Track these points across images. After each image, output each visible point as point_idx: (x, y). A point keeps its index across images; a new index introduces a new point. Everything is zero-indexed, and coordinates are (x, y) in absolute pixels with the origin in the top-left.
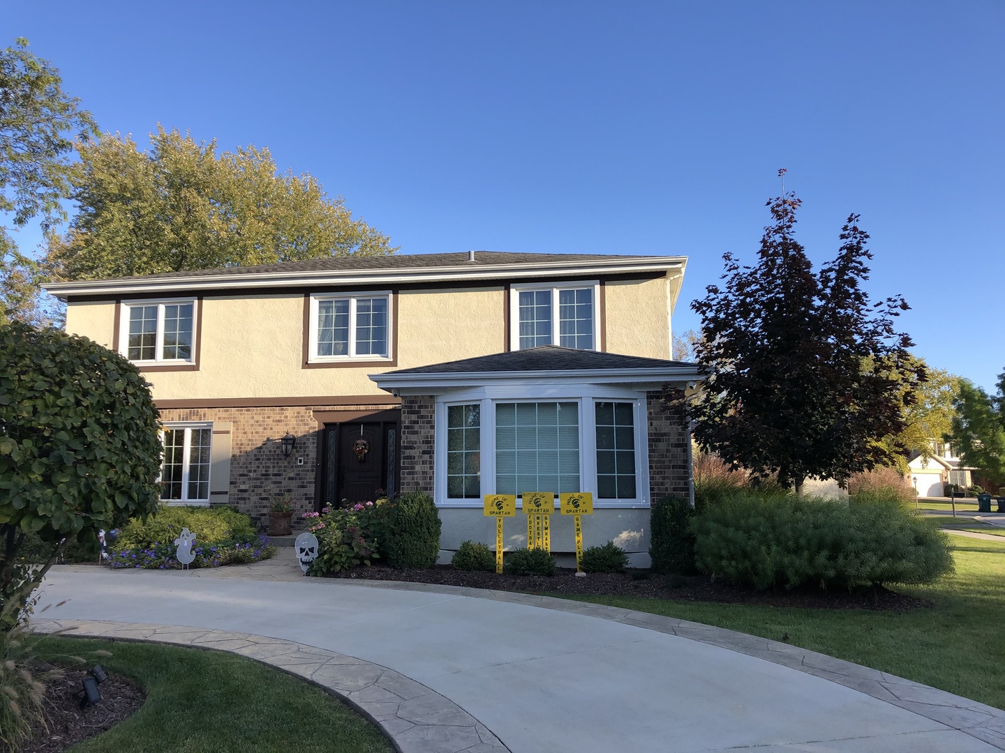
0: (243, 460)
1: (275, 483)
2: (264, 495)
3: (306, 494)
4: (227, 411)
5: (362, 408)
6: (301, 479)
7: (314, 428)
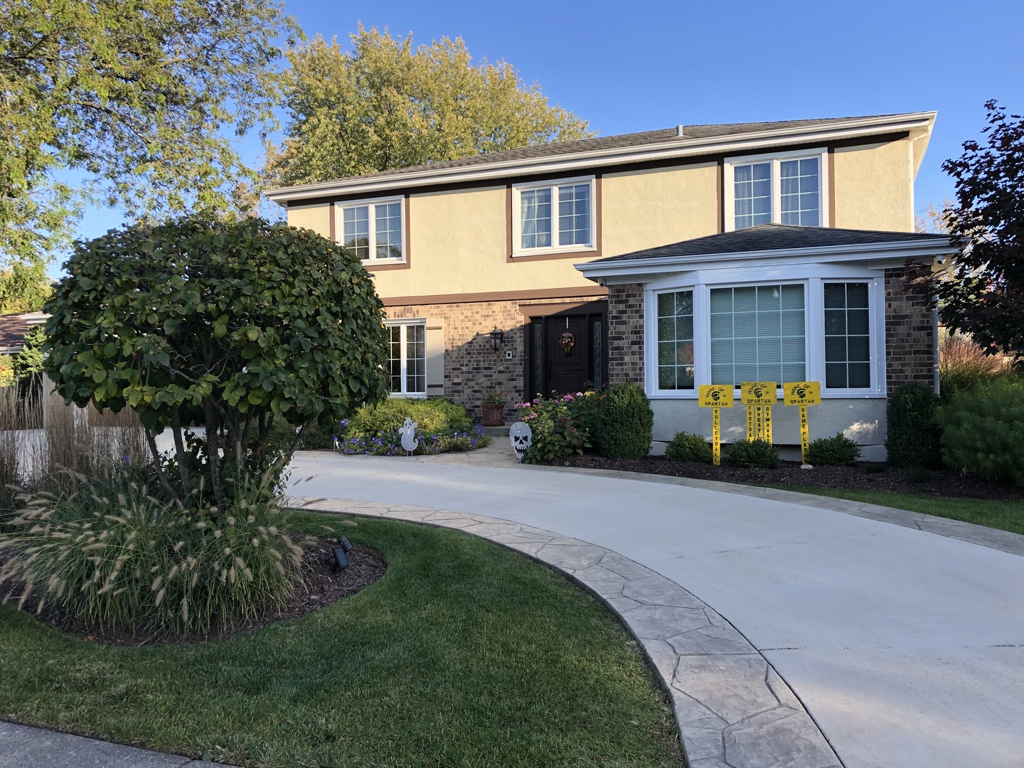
0: (455, 354)
1: (486, 376)
2: (476, 388)
3: (516, 387)
4: (438, 307)
5: (567, 300)
6: (510, 372)
7: (521, 322)
